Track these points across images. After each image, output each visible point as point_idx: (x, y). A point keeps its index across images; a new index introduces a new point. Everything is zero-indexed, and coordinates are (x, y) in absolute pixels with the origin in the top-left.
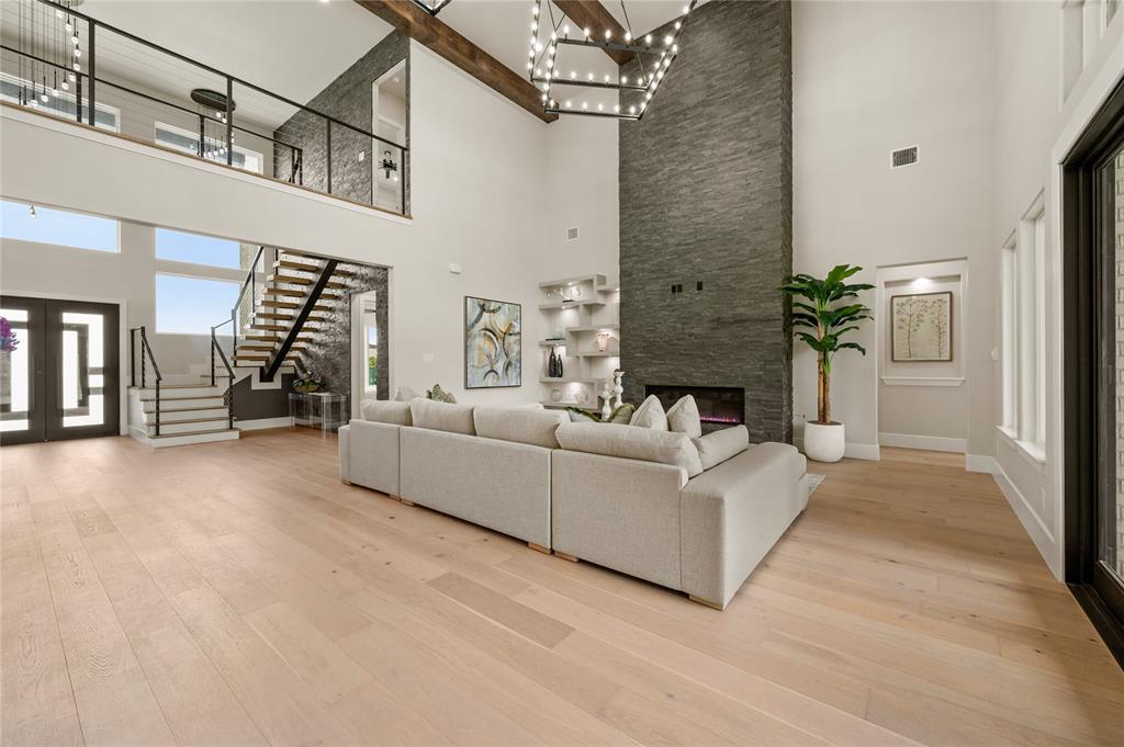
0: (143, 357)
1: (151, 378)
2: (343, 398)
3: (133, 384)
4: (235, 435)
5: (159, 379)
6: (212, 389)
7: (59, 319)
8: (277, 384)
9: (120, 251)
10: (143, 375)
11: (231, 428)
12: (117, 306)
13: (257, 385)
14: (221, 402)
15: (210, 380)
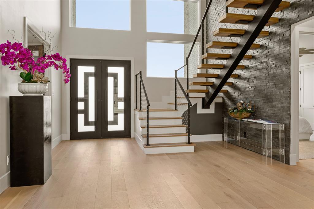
0: (141, 91)
1: (144, 105)
2: (281, 127)
3: (137, 108)
4: (191, 149)
5: (148, 105)
6: (176, 112)
7: (106, 70)
8: (211, 110)
9: (131, 30)
10: (141, 102)
11: (189, 143)
12: (129, 62)
13: (200, 111)
14: (180, 122)
15: (174, 106)
